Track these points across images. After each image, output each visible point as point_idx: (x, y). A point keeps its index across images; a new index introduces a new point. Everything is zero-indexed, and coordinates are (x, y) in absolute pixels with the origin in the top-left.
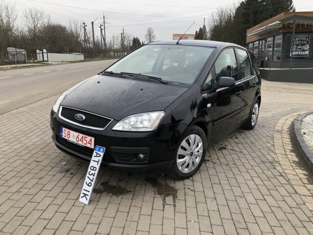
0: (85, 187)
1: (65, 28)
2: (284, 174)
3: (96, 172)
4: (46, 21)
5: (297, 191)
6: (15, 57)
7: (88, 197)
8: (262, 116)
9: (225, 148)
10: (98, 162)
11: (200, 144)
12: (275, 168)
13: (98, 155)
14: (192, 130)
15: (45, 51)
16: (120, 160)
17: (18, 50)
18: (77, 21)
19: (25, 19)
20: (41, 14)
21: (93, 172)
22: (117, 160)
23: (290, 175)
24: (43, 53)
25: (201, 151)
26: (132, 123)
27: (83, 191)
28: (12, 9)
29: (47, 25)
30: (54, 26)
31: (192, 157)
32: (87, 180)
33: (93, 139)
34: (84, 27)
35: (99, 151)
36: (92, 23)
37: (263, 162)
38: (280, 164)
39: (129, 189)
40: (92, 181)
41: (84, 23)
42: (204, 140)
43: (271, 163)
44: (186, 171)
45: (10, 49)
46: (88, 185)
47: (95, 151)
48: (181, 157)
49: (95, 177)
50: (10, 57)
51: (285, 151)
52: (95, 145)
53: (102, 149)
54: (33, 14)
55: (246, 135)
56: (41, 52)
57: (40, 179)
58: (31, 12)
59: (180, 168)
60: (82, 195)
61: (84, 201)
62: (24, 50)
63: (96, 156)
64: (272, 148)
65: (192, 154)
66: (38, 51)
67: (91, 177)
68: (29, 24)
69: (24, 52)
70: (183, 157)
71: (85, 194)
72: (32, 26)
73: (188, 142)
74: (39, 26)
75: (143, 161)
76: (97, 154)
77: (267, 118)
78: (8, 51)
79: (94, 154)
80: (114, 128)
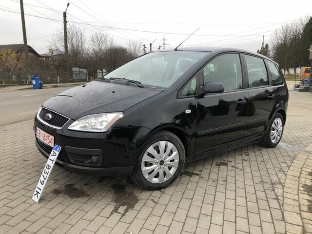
0: (39, 185)
1: (126, 50)
2: (280, 198)
3: (50, 171)
4: (109, 43)
5: (285, 218)
6: (78, 76)
7: (39, 195)
8: (297, 135)
9: (226, 164)
10: (53, 161)
11: (175, 153)
12: (273, 190)
13: (54, 154)
14: (161, 136)
15: (104, 70)
16: (75, 161)
17: (81, 70)
18: (136, 43)
19: (91, 43)
20: (106, 38)
21: (47, 170)
22: (72, 161)
23: (289, 200)
24: (102, 72)
25: (177, 161)
26: (93, 124)
27: (37, 189)
28: (81, 35)
29: (110, 47)
30: (116, 49)
31: (162, 166)
32: (42, 179)
33: (53, 138)
34: (144, 49)
35: (56, 150)
36: (151, 44)
37: (262, 182)
38: (283, 186)
39: (89, 193)
40: (45, 179)
41: (144, 45)
42: (180, 149)
43: (273, 184)
44: (156, 180)
45: (75, 69)
46: (41, 183)
47: (53, 150)
48: (147, 164)
49: (48, 176)
50: (74, 76)
51: (301, 173)
52: (54, 144)
53: (58, 148)
54: (99, 38)
55: (261, 153)
56: (101, 71)
57: (14, 175)
58: (97, 37)
59: (147, 177)
60: (35, 193)
61: (36, 199)
62: (86, 70)
63: (53, 155)
64: (285, 169)
65: (162, 163)
66: (98, 71)
67: (45, 175)
68: (95, 47)
69: (85, 71)
70: (151, 164)
71: (38, 192)
72: (97, 48)
73: (157, 149)
74: (103, 48)
75: (96, 164)
76: (54, 152)
77: (302, 138)
78: (73, 70)
79: (52, 153)
80: (69, 128)
